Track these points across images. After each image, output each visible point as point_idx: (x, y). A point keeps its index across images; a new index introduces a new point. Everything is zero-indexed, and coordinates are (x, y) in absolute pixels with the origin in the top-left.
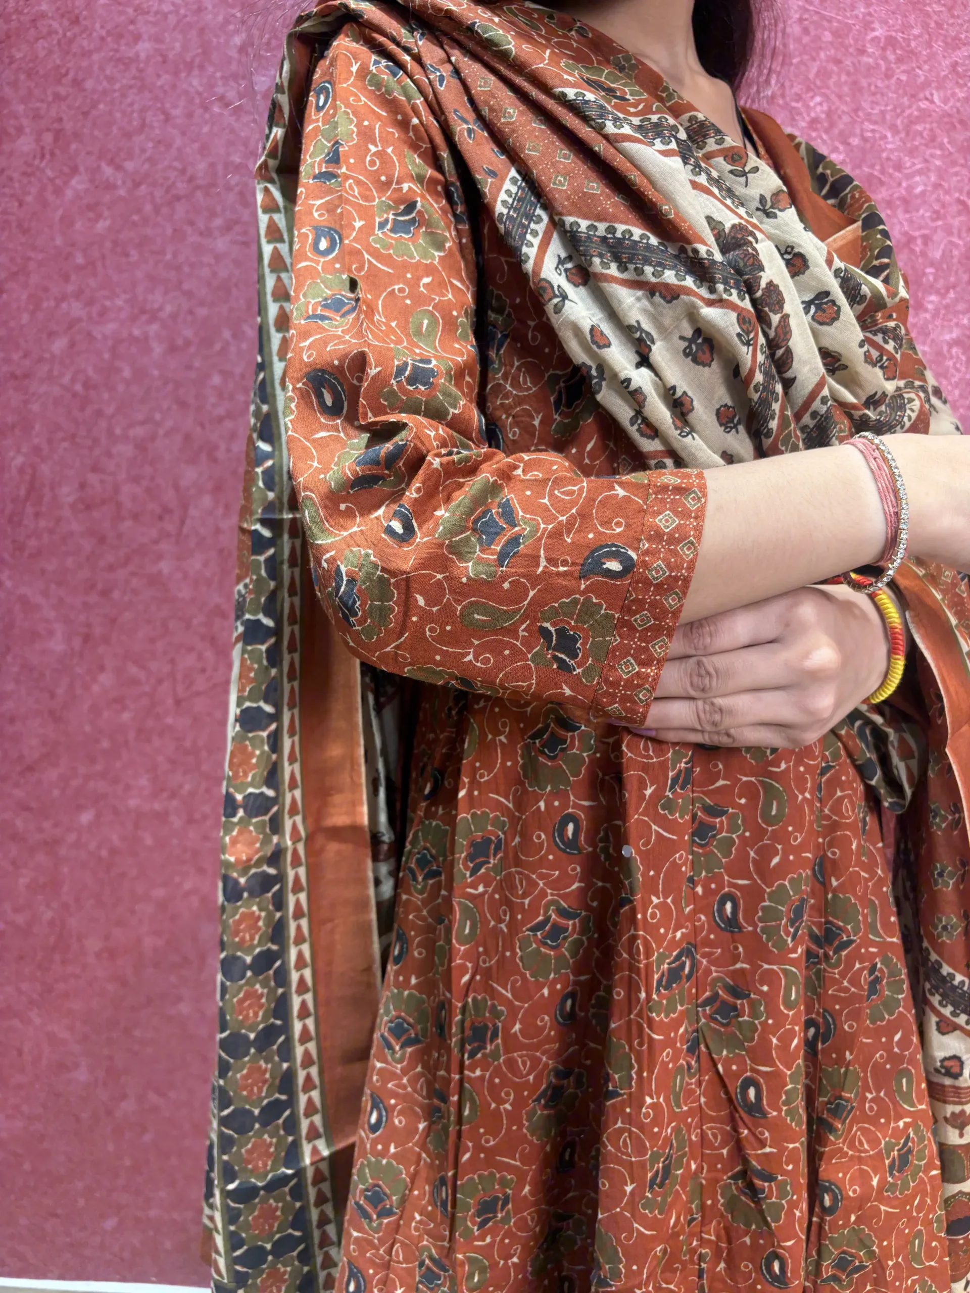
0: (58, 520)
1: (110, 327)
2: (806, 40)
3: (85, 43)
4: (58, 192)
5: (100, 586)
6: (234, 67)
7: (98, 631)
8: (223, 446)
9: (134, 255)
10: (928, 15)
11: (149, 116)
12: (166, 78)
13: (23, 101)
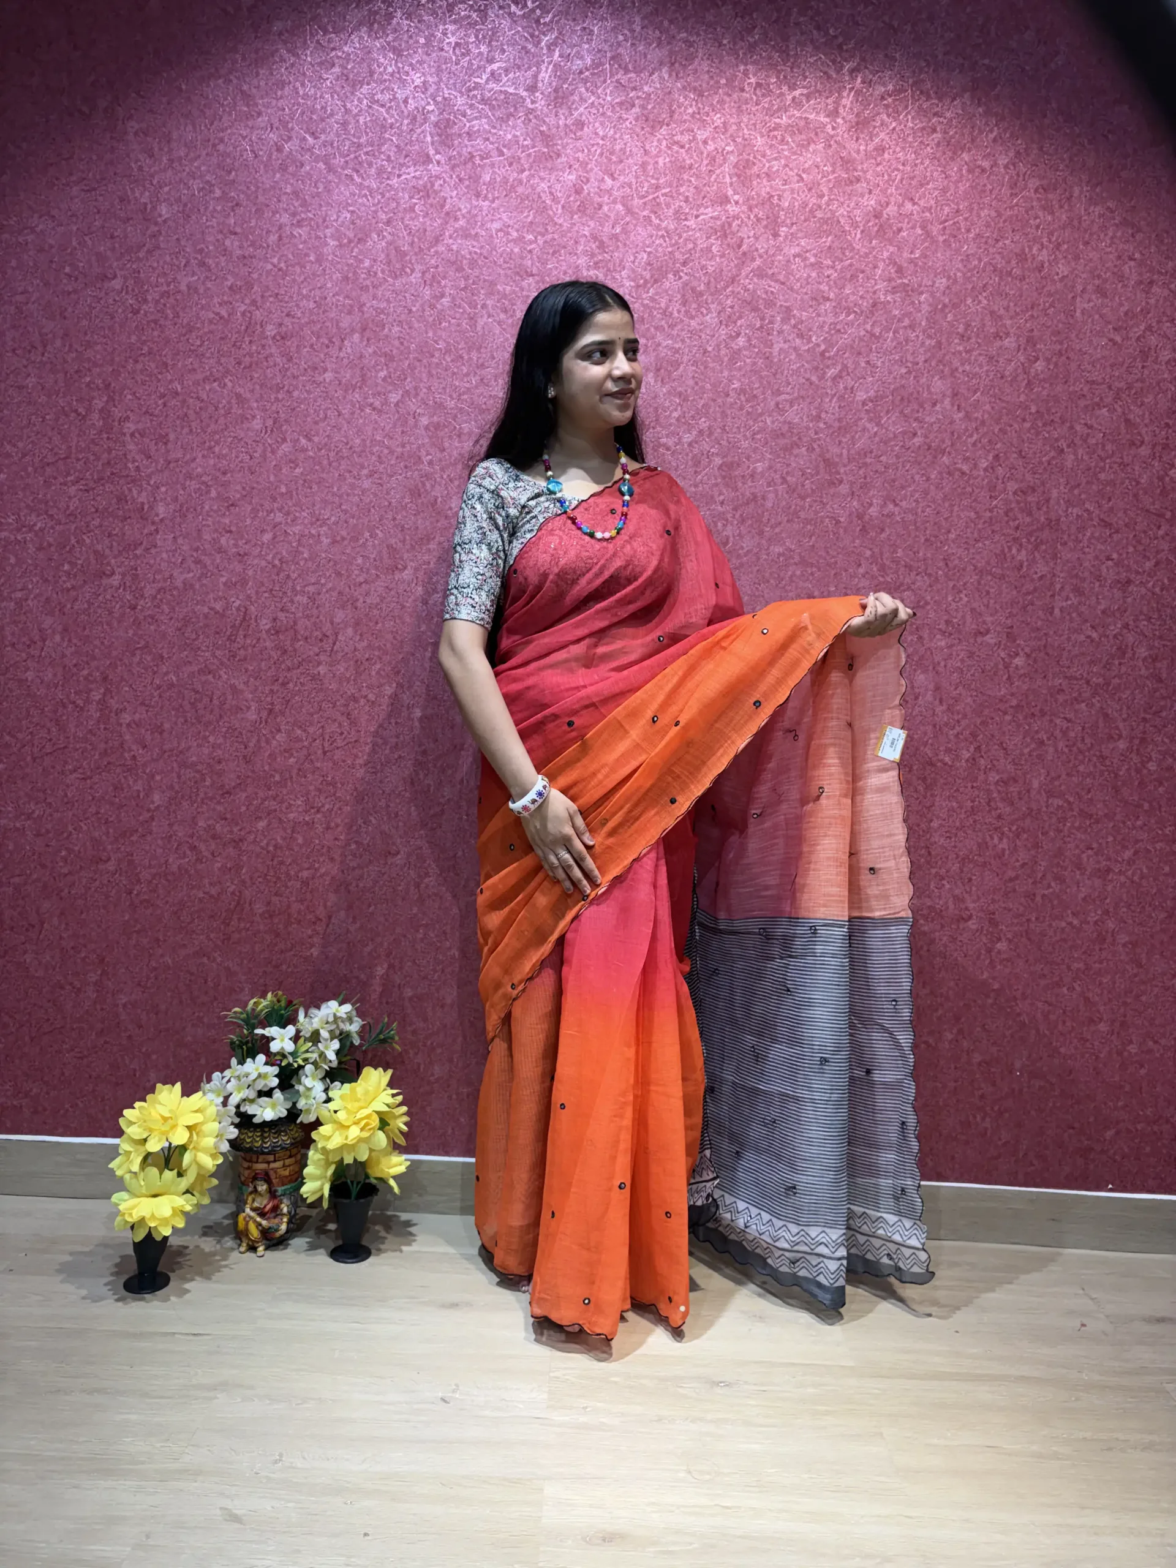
0: (259, 639)
1: (297, 529)
2: (696, 388)
3: (295, 372)
4: (273, 452)
5: (280, 681)
6: (379, 388)
7: (277, 708)
8: (361, 600)
9: (315, 487)
10: (761, 377)
11: (329, 413)
12: (340, 393)
13: (257, 401)
